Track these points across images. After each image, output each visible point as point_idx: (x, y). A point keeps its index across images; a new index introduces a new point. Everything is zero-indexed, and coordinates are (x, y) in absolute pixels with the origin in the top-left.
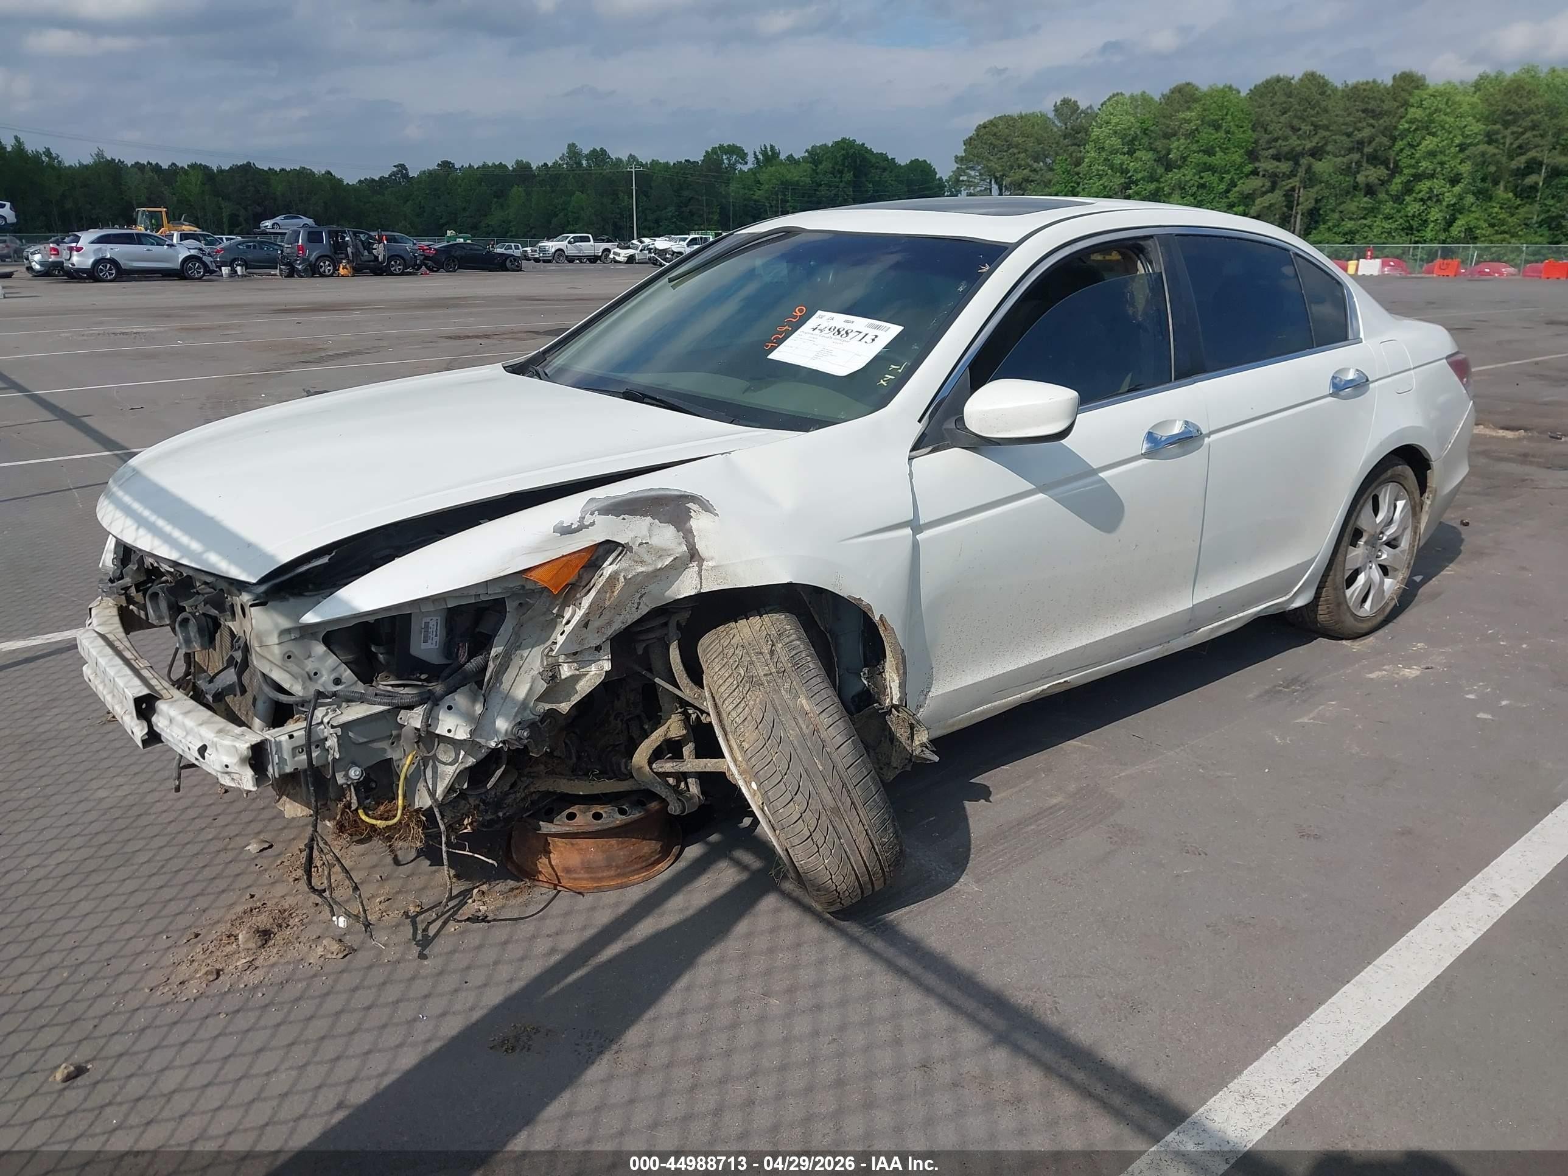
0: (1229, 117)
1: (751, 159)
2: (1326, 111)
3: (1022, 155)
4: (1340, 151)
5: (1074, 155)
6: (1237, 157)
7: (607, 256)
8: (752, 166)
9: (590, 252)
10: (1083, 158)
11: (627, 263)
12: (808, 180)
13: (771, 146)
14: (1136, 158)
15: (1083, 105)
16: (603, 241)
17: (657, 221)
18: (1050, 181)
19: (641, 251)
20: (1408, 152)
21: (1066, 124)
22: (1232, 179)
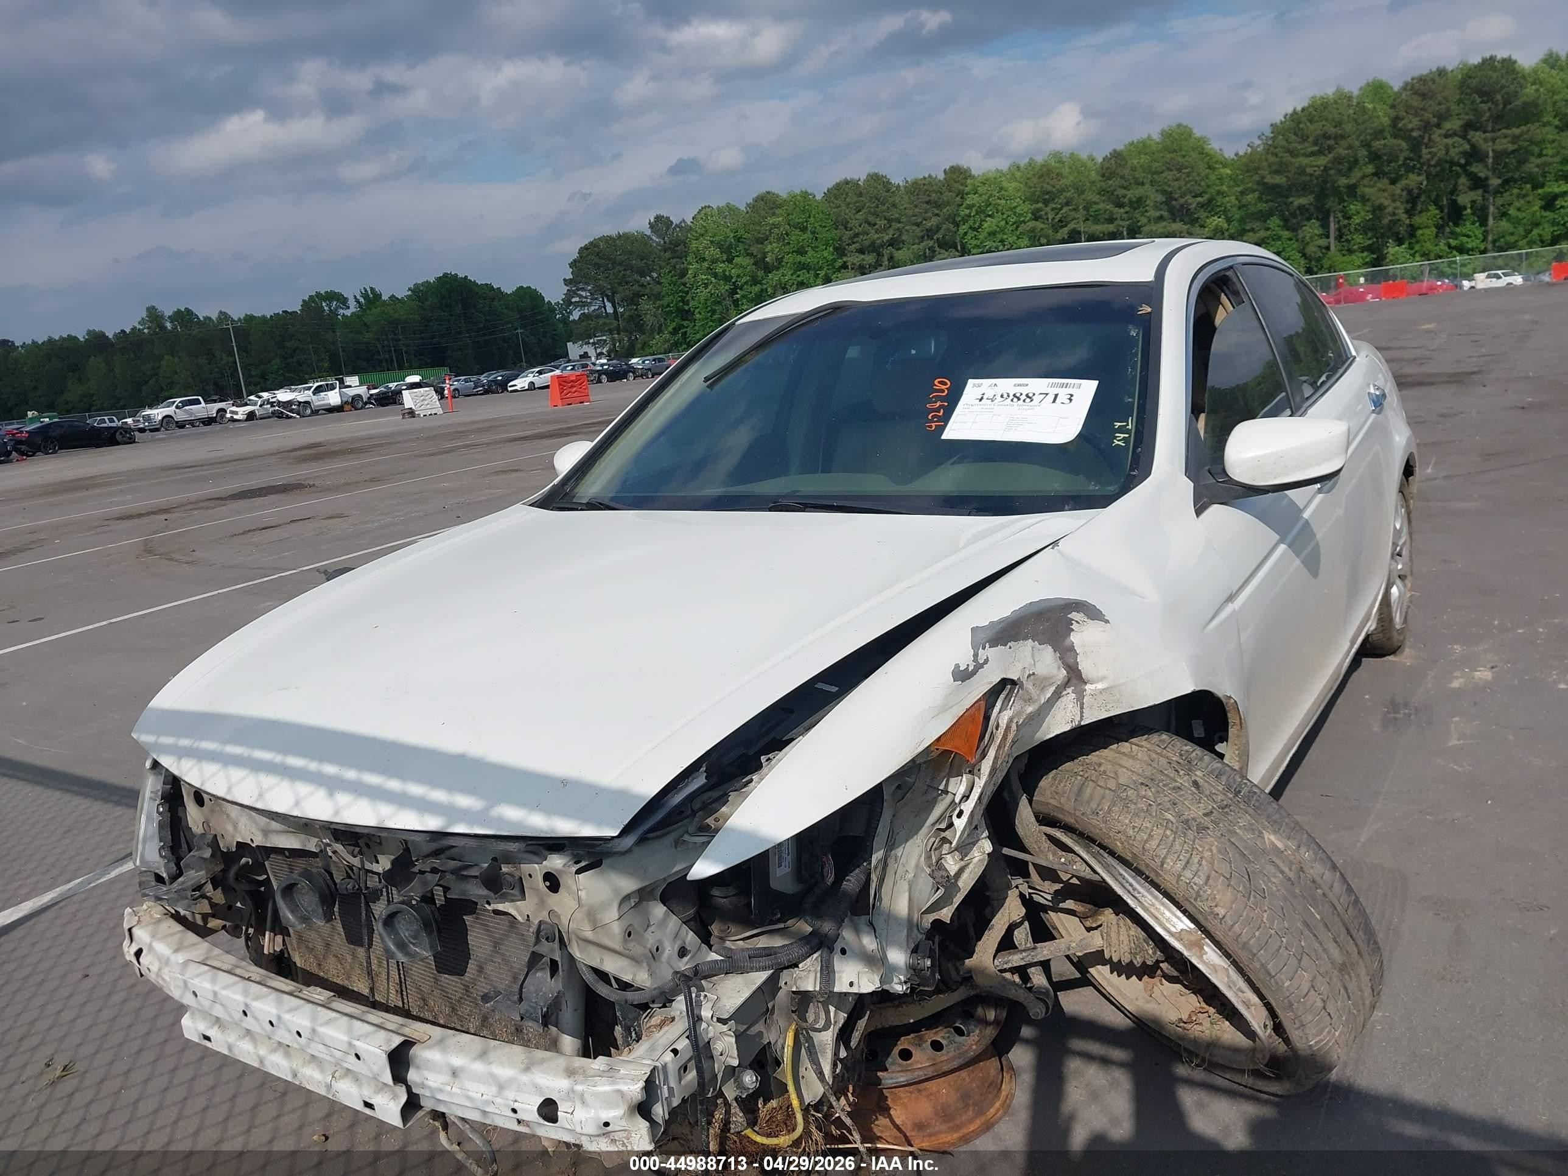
0: (812, 220)
1: (352, 303)
2: (894, 205)
3: (628, 272)
4: (914, 240)
5: (678, 267)
6: (828, 254)
7: (223, 417)
8: (355, 310)
9: (204, 415)
10: (687, 270)
11: (246, 420)
12: (417, 317)
13: (372, 289)
14: (737, 264)
15: (675, 220)
16: (215, 401)
17: (263, 376)
18: (660, 293)
19: (261, 406)
20: (971, 234)
21: (664, 239)
22: (826, 274)
